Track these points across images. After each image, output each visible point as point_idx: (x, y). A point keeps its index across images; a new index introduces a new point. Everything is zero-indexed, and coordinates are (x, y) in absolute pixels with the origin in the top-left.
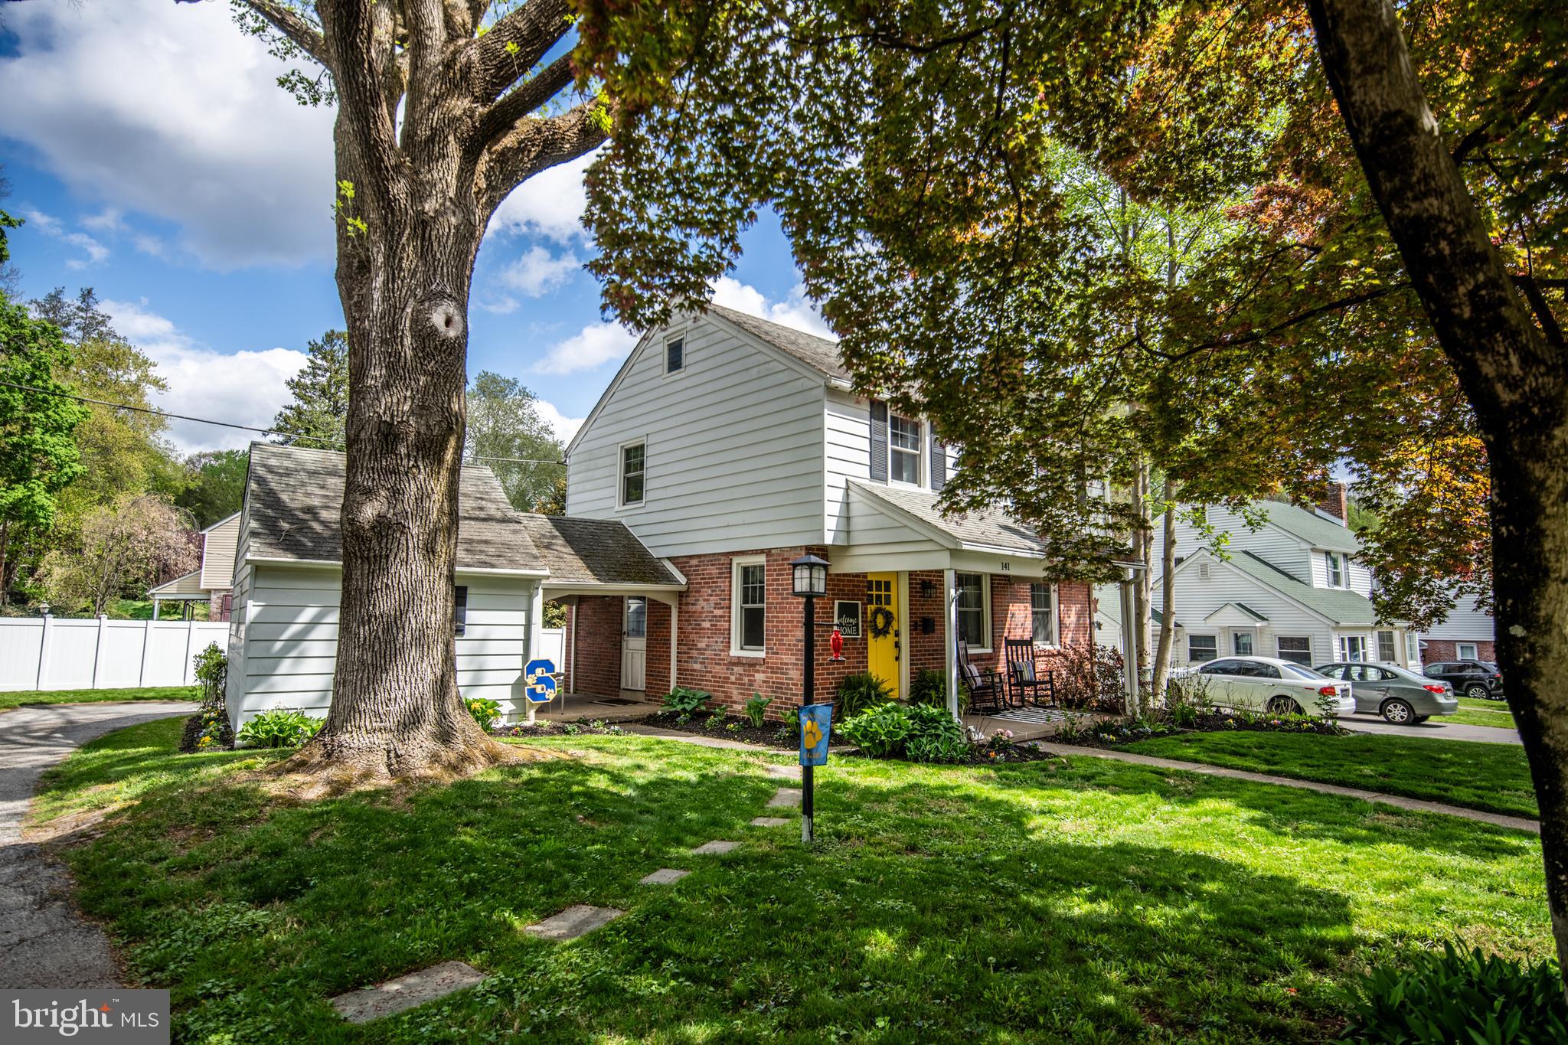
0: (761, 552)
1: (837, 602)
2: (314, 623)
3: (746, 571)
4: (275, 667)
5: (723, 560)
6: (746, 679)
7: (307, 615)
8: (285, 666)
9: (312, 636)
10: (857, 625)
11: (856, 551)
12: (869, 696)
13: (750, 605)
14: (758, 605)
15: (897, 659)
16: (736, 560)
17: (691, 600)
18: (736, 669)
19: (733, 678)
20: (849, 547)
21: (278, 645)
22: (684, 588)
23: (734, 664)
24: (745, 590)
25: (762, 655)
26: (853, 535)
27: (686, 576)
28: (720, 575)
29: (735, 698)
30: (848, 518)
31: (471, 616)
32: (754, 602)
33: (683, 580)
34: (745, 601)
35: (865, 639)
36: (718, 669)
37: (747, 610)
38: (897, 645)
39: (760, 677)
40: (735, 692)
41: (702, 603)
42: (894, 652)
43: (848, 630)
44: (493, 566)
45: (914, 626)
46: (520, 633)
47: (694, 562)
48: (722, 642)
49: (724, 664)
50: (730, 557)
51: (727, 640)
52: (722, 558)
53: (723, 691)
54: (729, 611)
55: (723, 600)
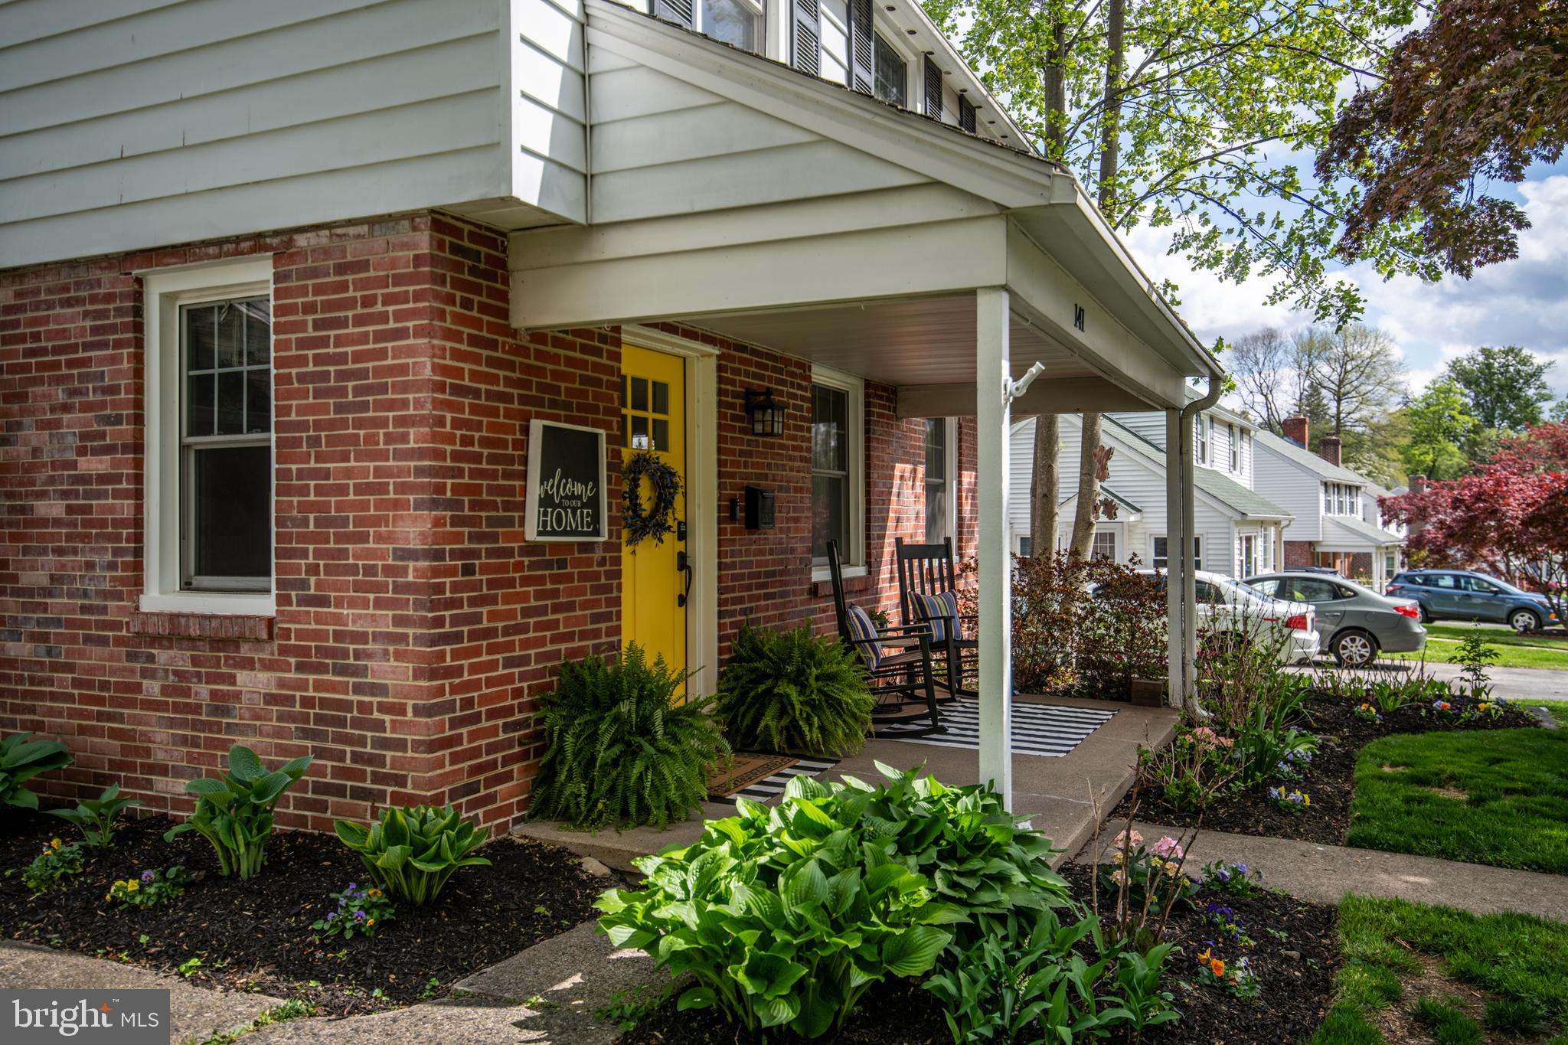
0: (254, 244)
1: (537, 426)
3: (197, 321)
5: (109, 281)
6: (202, 691)
10: (594, 503)
11: (617, 244)
12: (645, 729)
13: (217, 440)
14: (248, 438)
15: (683, 601)
16: (159, 285)
18: (162, 656)
19: (152, 688)
20: (590, 230)
23: (157, 640)
24: (199, 392)
25: (265, 606)
26: (605, 187)
28: (100, 335)
29: (160, 756)
30: (588, 130)
32: (230, 426)
34: (198, 425)
35: (613, 547)
36: (95, 656)
37: (205, 457)
38: (683, 563)
39: (253, 683)
40: (162, 734)
42: (674, 582)
43: (568, 517)
45: (728, 511)
48: (112, 566)
49: (119, 641)
50: (135, 272)
51: (130, 559)
52: (106, 276)
53: (114, 734)
54: (134, 459)
55: (113, 424)
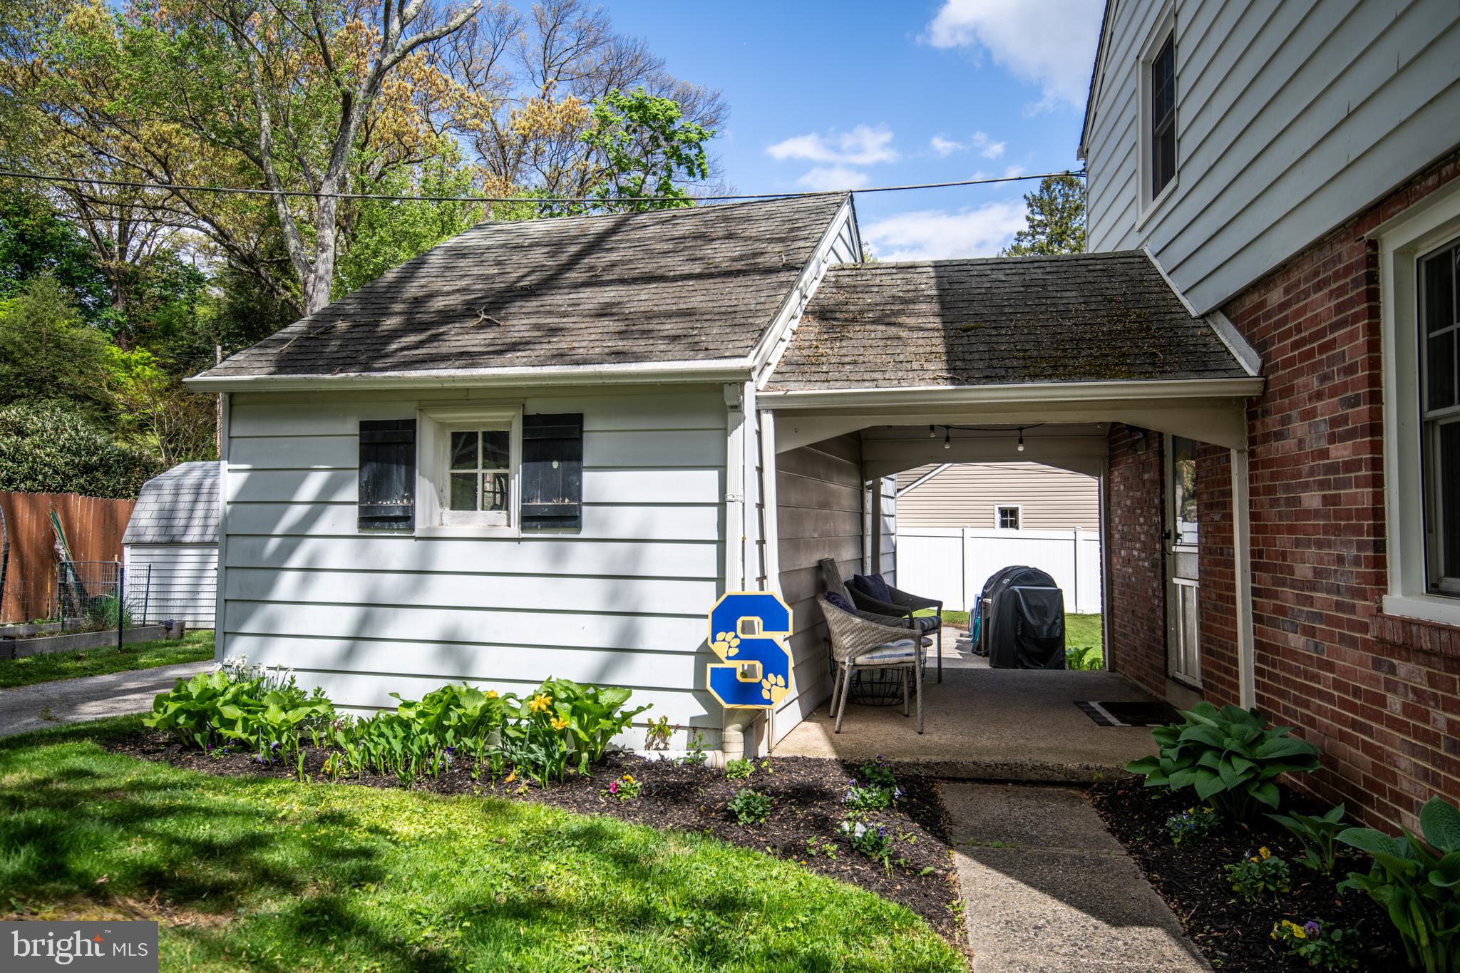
2: (321, 504)
4: (270, 585)
7: (311, 487)
8: (286, 585)
9: (319, 529)
16: (1390, 241)
17: (1272, 423)
21: (273, 543)
22: (1254, 390)
23: (1398, 650)
27: (1260, 345)
31: (595, 484)
33: (1248, 361)
36: (1348, 658)
41: (1298, 427)
44: (638, 358)
46: (705, 524)
47: (1276, 296)
48: (1357, 561)
49: (1366, 645)
50: (1367, 235)
51: (1370, 553)
52: (1343, 248)
53: (1368, 748)
54: (1371, 442)
55: (1353, 407)
